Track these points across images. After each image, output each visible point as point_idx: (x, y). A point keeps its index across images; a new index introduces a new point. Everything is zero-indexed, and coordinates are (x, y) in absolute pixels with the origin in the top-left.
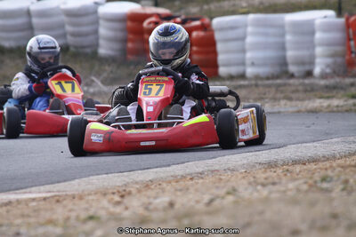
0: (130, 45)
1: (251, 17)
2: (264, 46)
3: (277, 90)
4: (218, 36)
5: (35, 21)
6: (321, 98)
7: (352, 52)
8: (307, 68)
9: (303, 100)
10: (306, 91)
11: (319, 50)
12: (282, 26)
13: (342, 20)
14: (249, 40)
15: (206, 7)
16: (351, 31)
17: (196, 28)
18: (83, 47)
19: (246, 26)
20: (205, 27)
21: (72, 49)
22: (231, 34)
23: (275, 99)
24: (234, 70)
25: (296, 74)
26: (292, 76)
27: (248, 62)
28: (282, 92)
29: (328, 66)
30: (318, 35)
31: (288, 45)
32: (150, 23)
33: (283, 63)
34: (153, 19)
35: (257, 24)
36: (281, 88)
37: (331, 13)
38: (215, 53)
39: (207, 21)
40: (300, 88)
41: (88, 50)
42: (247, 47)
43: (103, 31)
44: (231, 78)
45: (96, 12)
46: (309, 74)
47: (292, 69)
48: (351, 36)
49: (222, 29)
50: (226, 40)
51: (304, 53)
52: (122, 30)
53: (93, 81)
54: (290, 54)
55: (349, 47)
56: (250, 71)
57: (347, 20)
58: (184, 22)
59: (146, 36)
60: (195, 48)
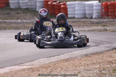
1: (77, 2)
2: (80, 10)
3: (84, 23)
4: (68, 7)
5: (20, 1)
6: (95, 26)
7: (103, 12)
8: (91, 16)
9: (91, 26)
10: (91, 24)
11: (94, 12)
12: (85, 5)
13: (100, 4)
14: (76, 8)
16: (103, 7)
17: (62, 5)
18: (32, 9)
19: (75, 4)
20: (64, 4)
21: (29, 9)
22: (71, 7)
24: (72, 16)
25: (88, 18)
26: (87, 18)
27: (76, 14)
28: (85, 24)
29: (97, 16)
30: (94, 8)
31: (86, 10)
32: (50, 3)
33: (85, 14)
34: (51, 2)
35: (78, 4)
36: (85, 23)
37: (98, 2)
38: (67, 11)
39: (65, 2)
40: (90, 23)
41: (34, 9)
42: (76, 10)
43: (38, 5)
44: (71, 18)
46: (92, 18)
47: (87, 16)
48: (103, 8)
49: (69, 5)
50: (70, 8)
51: (90, 12)
52: (43, 4)
53: (35, 18)
54: (87, 12)
55: (102, 11)
56: (76, 16)
57: (102, 4)
58: (59, 3)
59: (49, 6)
60: (62, 10)
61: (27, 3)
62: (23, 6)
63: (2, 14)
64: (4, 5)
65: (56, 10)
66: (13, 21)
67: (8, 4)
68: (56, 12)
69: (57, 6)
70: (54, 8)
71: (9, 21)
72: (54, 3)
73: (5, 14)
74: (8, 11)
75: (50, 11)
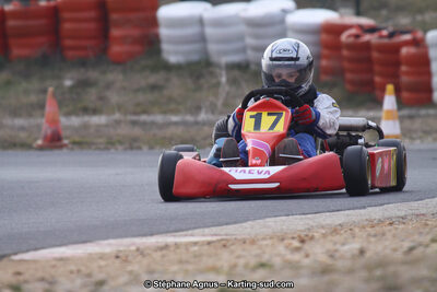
0: (324, 63)
4: (433, 53)
5: (209, 31)
15: (419, 18)
17: (407, 43)
21: (252, 67)
32: (349, 36)
34: (353, 31)
38: (429, 74)
39: (419, 34)
45: (282, 21)
52: (315, 44)
58: (391, 35)
59: (345, 53)
60: (404, 68)
61: (241, 38)
62: (225, 53)
63: (124, 89)
65: (377, 68)
66: (175, 118)
68: (378, 79)
69: (382, 49)
70: (369, 60)
71: (159, 118)
72: (367, 37)
73: (137, 91)
74: (153, 79)
75: (349, 76)
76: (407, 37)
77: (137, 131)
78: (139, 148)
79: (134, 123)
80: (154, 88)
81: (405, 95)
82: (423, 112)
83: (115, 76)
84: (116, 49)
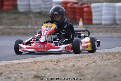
1: (104, 4)
4: (93, 10)
5: (31, 3)
12: (115, 7)
14: (104, 12)
17: (86, 7)
19: (102, 7)
20: (89, 7)
21: (43, 13)
22: (97, 10)
23: (111, 32)
24: (98, 22)
25: (119, 24)
26: (117, 24)
27: (103, 19)
31: (117, 14)
33: (115, 20)
34: (71, 4)
35: (106, 6)
38: (91, 16)
39: (89, 5)
42: (103, 14)
44: (97, 24)
47: (118, 22)
50: (96, 12)
54: (117, 17)
56: (103, 22)
58: (81, 5)
59: (69, 9)
60: (85, 14)
61: (40, 5)
62: (35, 9)
63: (7, 18)
64: (10, 7)
65: (77, 14)
66: (21, 27)
67: (15, 6)
68: (78, 17)
69: (79, 9)
70: (75, 12)
71: (17, 27)
72: (75, 5)
73: (11, 19)
74: (15, 16)
75: (70, 16)
76: (86, 5)
77: (11, 31)
78: (11, 35)
79: (10, 28)
80: (15, 18)
81: (85, 21)
82: (90, 26)
83: (5, 15)
84: (5, 8)
